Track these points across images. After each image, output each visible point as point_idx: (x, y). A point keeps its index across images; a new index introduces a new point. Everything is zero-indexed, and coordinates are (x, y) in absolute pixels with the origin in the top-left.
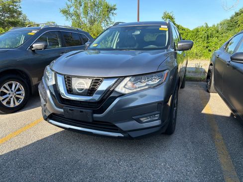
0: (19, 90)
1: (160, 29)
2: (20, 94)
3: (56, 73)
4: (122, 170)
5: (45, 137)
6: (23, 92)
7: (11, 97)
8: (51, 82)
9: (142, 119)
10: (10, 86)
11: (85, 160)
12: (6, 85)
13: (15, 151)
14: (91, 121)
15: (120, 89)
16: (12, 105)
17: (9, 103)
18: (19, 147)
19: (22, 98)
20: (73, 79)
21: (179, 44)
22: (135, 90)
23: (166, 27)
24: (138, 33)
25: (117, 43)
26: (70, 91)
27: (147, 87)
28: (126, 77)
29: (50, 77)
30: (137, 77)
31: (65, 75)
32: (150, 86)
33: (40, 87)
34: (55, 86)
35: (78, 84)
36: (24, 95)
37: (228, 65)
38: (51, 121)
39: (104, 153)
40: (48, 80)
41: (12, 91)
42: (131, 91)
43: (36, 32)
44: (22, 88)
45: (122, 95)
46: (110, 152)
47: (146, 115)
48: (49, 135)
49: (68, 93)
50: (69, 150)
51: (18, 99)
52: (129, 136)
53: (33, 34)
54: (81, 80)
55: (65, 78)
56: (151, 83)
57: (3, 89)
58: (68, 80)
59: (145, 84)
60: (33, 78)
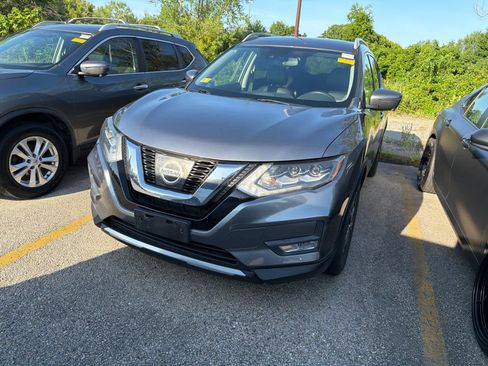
0: (47, 154)
1: (340, 60)
2: (49, 163)
3: (125, 138)
4: (236, 339)
5: (94, 256)
6: (55, 158)
7: (32, 168)
8: (115, 156)
9: (283, 248)
10: (32, 145)
11: (169, 311)
12: (23, 143)
13: (36, 279)
14: (185, 241)
15: (248, 186)
16: (32, 183)
17: (26, 178)
18: (42, 274)
19: (53, 170)
20: (158, 155)
21: (373, 97)
22: (275, 192)
23: (352, 57)
24: (294, 62)
25: (250, 76)
26: (151, 178)
27: (299, 187)
28: (261, 163)
29: (112, 144)
30: (283, 166)
31: (142, 146)
32: (306, 186)
33: (90, 159)
34: (122, 165)
35: (167, 167)
36: (57, 165)
37: (466, 146)
38: (108, 229)
39: (205, 302)
40: (109, 148)
41: (34, 155)
42: (267, 193)
43: (88, 37)
44: (54, 151)
45: (251, 198)
46: (217, 300)
47: (292, 240)
48: (102, 254)
49: (147, 182)
50: (139, 289)
51: (44, 171)
52: (256, 276)
53: (83, 41)
54: (174, 161)
55: (142, 152)
56: (308, 179)
57: (15, 151)
58: (148, 156)
59: (296, 181)
60: (75, 131)
